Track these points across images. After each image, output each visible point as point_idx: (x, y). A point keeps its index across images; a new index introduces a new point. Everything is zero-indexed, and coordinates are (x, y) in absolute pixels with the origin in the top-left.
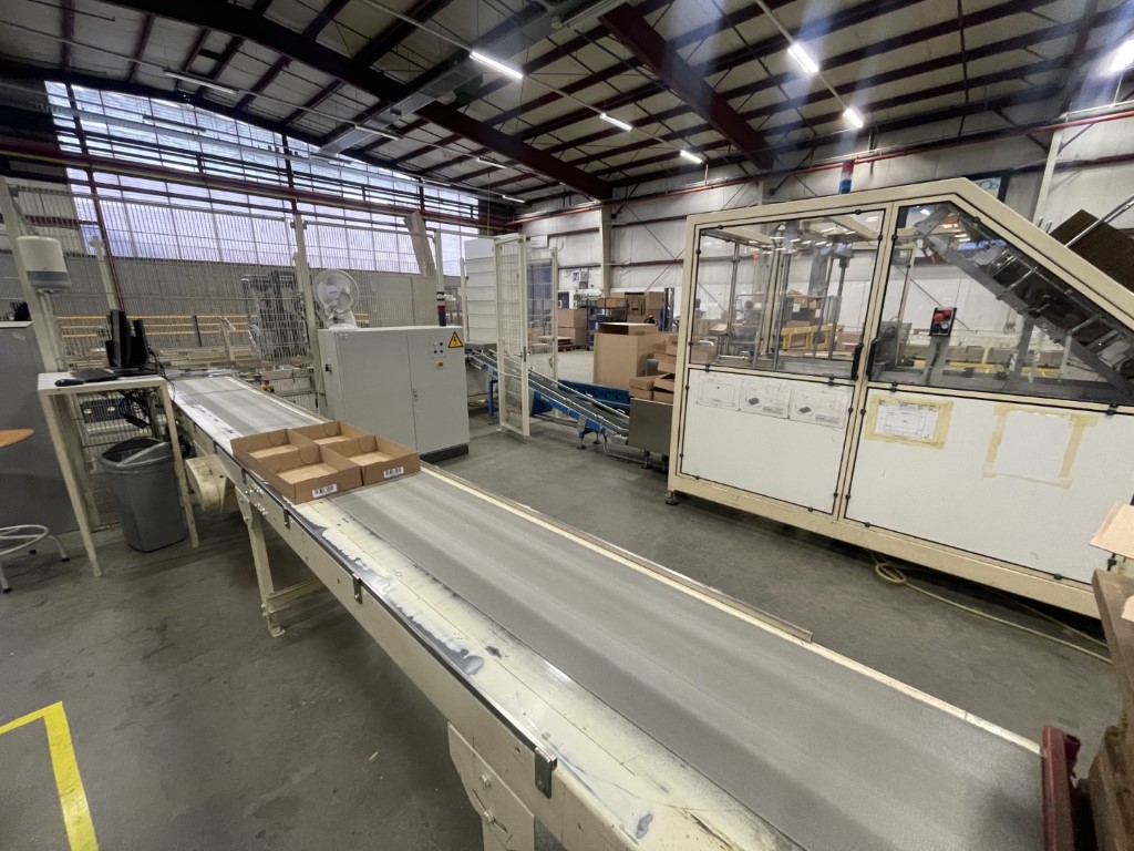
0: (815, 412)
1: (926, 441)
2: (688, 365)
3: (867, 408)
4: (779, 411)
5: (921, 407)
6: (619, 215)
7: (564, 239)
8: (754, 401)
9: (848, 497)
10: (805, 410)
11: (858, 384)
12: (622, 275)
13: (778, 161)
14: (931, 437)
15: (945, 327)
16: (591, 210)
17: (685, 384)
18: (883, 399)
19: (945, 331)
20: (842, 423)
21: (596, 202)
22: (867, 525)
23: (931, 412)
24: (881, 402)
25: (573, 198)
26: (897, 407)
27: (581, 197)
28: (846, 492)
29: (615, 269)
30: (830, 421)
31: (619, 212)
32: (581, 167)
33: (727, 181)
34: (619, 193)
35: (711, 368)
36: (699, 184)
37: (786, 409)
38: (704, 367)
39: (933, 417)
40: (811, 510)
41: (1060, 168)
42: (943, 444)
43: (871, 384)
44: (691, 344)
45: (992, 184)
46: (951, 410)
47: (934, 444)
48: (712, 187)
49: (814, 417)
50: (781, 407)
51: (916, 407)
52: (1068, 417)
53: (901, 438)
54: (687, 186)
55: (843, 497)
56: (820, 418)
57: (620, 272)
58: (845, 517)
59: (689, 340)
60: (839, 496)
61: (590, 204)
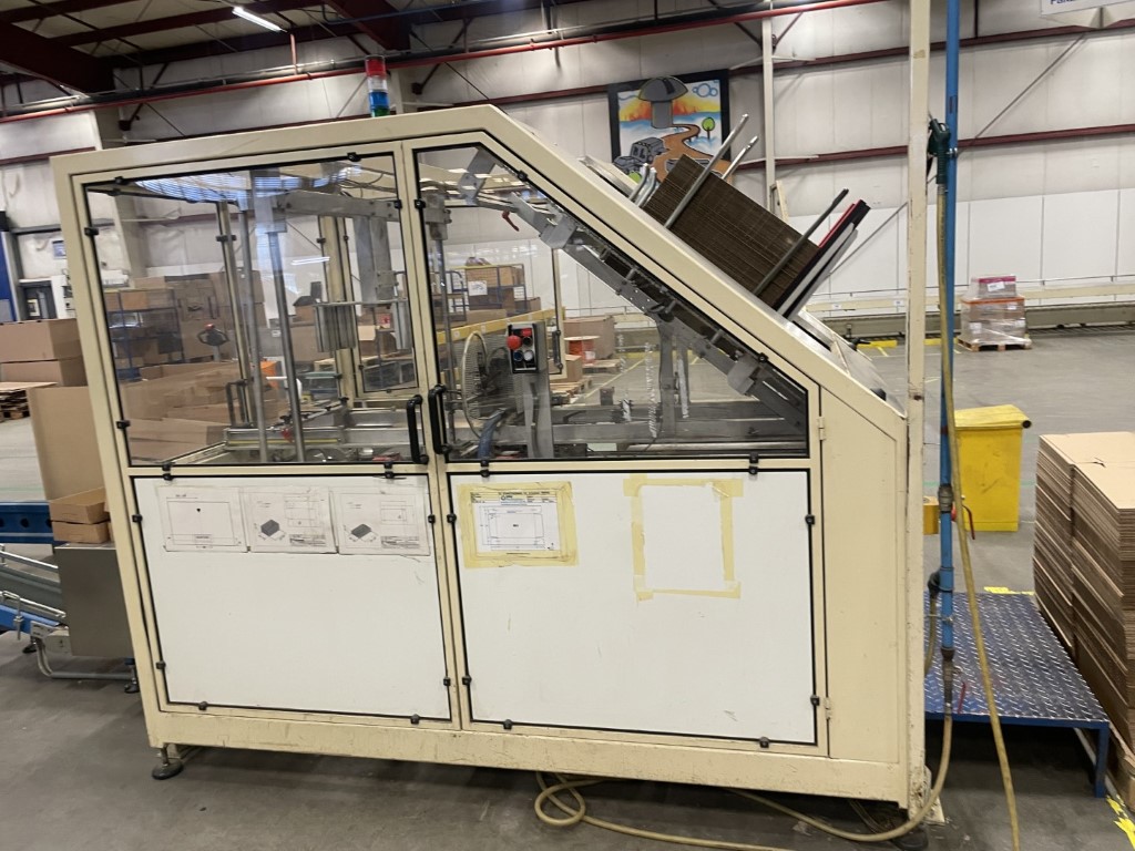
0: (379, 532)
1: (551, 554)
2: (128, 472)
3: (456, 512)
4: (317, 541)
5: (530, 496)
6: (135, 123)
7: (19, 171)
8: (270, 528)
9: (467, 681)
10: (361, 531)
11: (430, 470)
12: (166, 241)
13: (415, 36)
14: (557, 547)
15: (528, 357)
16: (68, 112)
17: (132, 512)
18: (475, 491)
19: (533, 363)
20: (426, 545)
21: (79, 96)
22: (508, 725)
23: (546, 504)
24: (473, 497)
25: (26, 87)
26: (498, 502)
27: (44, 85)
28: (462, 674)
29: (150, 230)
30: (406, 545)
31: (136, 117)
32: (27, 26)
33: (334, 67)
34: (125, 80)
35: (174, 471)
36: (283, 69)
37: (329, 535)
38: (160, 471)
39: (549, 510)
40: (415, 720)
41: (781, 69)
42: (575, 554)
43: (452, 467)
44: (123, 425)
45: (711, 89)
46: (570, 497)
47: (565, 559)
48: (309, 76)
49: (379, 540)
50: (320, 532)
51: (524, 498)
52: (709, 486)
53: (516, 556)
54: (263, 72)
55: (461, 682)
56: (390, 542)
57: (161, 236)
58: (472, 720)
59: (117, 418)
60: (453, 682)
61: (64, 100)
